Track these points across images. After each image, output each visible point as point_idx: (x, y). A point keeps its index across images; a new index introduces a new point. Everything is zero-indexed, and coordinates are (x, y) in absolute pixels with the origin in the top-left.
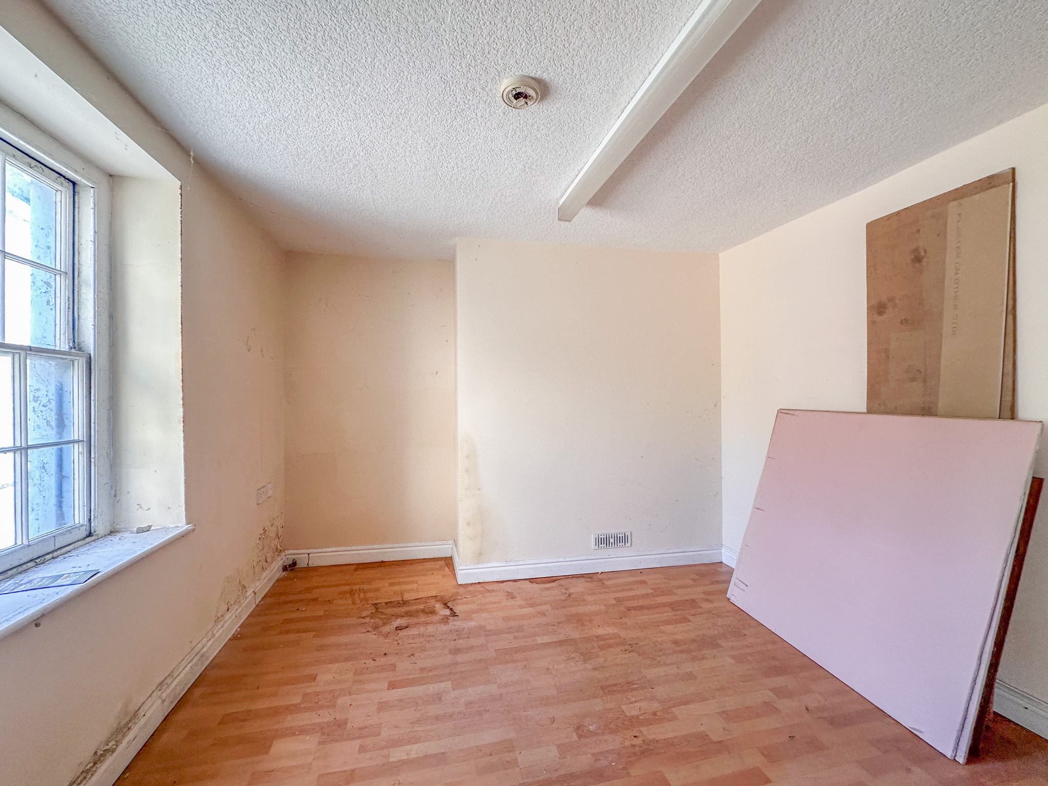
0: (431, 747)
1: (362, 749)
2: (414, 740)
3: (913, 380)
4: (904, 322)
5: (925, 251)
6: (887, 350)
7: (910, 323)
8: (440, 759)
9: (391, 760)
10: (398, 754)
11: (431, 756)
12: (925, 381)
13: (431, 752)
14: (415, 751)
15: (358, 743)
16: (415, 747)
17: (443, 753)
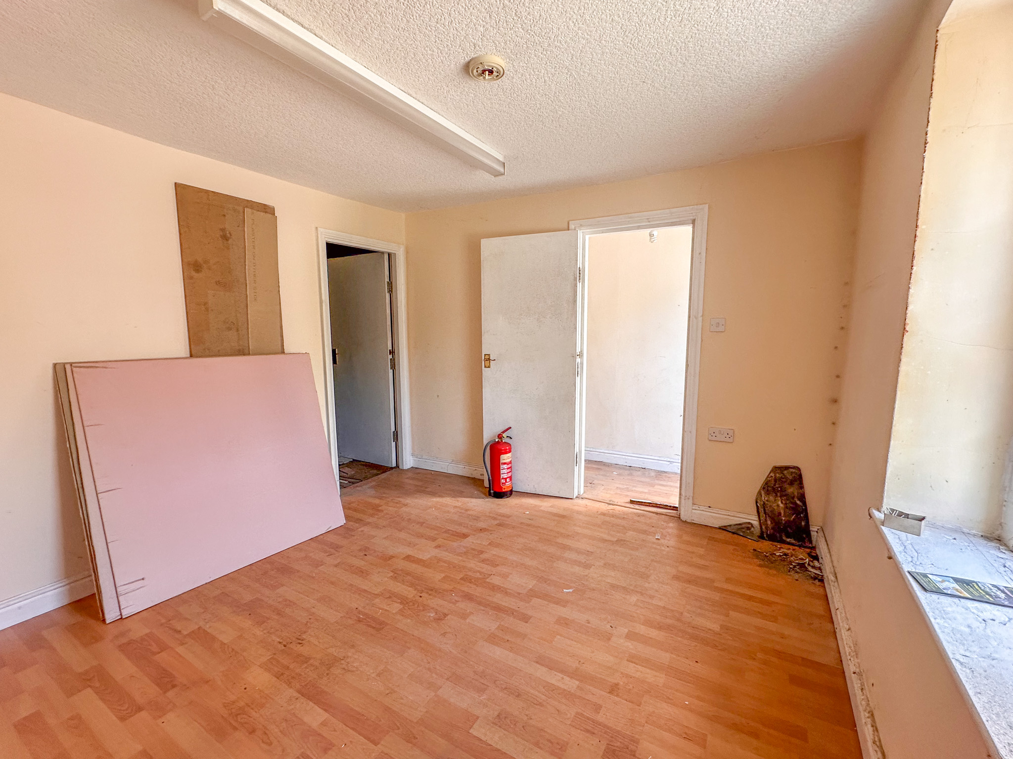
0: (541, 672)
1: (597, 708)
2: (551, 688)
3: (229, 329)
4: (218, 283)
5: (230, 233)
6: (205, 304)
7: (225, 285)
8: (541, 661)
9: (577, 683)
10: (571, 684)
11: (547, 666)
12: (238, 330)
13: (544, 669)
14: (555, 679)
15: (600, 717)
16: (553, 682)
17: (537, 662)
